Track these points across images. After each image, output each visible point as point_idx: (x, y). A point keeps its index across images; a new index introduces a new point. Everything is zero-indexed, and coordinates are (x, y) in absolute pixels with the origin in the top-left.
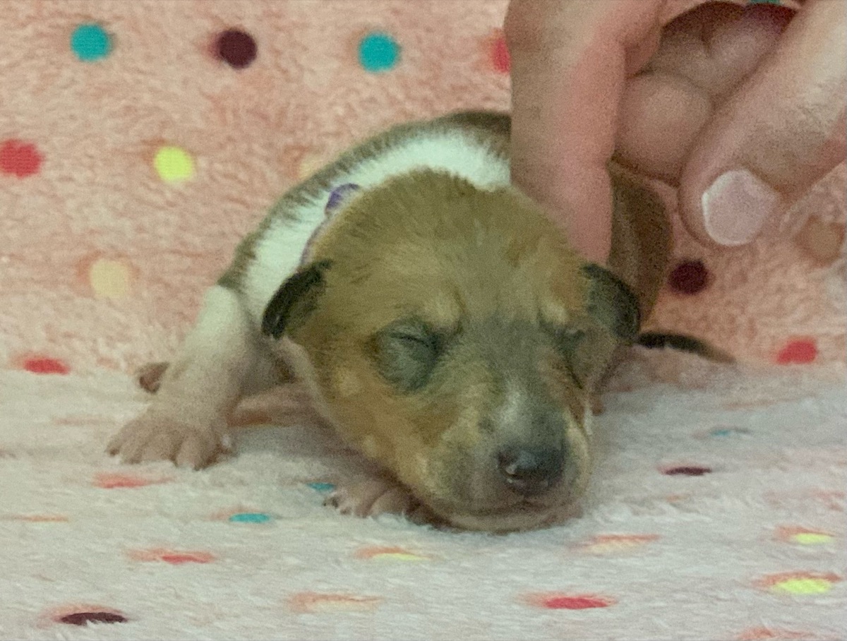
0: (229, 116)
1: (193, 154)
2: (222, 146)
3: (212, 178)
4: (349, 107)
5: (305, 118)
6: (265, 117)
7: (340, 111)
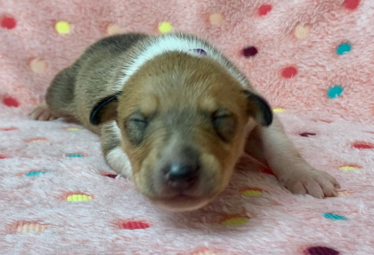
0: (83, 10)
1: (70, 23)
2: (79, 21)
3: (76, 32)
4: (125, 6)
5: (110, 11)
6: (96, 11)
7: (123, 8)
